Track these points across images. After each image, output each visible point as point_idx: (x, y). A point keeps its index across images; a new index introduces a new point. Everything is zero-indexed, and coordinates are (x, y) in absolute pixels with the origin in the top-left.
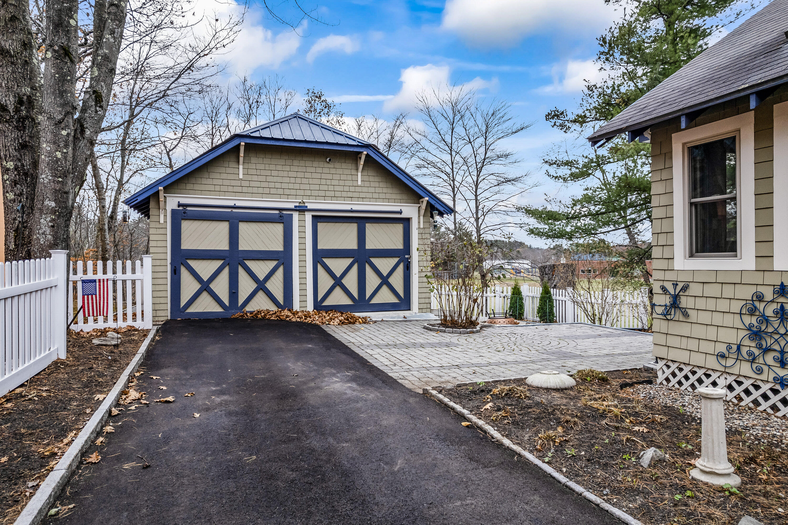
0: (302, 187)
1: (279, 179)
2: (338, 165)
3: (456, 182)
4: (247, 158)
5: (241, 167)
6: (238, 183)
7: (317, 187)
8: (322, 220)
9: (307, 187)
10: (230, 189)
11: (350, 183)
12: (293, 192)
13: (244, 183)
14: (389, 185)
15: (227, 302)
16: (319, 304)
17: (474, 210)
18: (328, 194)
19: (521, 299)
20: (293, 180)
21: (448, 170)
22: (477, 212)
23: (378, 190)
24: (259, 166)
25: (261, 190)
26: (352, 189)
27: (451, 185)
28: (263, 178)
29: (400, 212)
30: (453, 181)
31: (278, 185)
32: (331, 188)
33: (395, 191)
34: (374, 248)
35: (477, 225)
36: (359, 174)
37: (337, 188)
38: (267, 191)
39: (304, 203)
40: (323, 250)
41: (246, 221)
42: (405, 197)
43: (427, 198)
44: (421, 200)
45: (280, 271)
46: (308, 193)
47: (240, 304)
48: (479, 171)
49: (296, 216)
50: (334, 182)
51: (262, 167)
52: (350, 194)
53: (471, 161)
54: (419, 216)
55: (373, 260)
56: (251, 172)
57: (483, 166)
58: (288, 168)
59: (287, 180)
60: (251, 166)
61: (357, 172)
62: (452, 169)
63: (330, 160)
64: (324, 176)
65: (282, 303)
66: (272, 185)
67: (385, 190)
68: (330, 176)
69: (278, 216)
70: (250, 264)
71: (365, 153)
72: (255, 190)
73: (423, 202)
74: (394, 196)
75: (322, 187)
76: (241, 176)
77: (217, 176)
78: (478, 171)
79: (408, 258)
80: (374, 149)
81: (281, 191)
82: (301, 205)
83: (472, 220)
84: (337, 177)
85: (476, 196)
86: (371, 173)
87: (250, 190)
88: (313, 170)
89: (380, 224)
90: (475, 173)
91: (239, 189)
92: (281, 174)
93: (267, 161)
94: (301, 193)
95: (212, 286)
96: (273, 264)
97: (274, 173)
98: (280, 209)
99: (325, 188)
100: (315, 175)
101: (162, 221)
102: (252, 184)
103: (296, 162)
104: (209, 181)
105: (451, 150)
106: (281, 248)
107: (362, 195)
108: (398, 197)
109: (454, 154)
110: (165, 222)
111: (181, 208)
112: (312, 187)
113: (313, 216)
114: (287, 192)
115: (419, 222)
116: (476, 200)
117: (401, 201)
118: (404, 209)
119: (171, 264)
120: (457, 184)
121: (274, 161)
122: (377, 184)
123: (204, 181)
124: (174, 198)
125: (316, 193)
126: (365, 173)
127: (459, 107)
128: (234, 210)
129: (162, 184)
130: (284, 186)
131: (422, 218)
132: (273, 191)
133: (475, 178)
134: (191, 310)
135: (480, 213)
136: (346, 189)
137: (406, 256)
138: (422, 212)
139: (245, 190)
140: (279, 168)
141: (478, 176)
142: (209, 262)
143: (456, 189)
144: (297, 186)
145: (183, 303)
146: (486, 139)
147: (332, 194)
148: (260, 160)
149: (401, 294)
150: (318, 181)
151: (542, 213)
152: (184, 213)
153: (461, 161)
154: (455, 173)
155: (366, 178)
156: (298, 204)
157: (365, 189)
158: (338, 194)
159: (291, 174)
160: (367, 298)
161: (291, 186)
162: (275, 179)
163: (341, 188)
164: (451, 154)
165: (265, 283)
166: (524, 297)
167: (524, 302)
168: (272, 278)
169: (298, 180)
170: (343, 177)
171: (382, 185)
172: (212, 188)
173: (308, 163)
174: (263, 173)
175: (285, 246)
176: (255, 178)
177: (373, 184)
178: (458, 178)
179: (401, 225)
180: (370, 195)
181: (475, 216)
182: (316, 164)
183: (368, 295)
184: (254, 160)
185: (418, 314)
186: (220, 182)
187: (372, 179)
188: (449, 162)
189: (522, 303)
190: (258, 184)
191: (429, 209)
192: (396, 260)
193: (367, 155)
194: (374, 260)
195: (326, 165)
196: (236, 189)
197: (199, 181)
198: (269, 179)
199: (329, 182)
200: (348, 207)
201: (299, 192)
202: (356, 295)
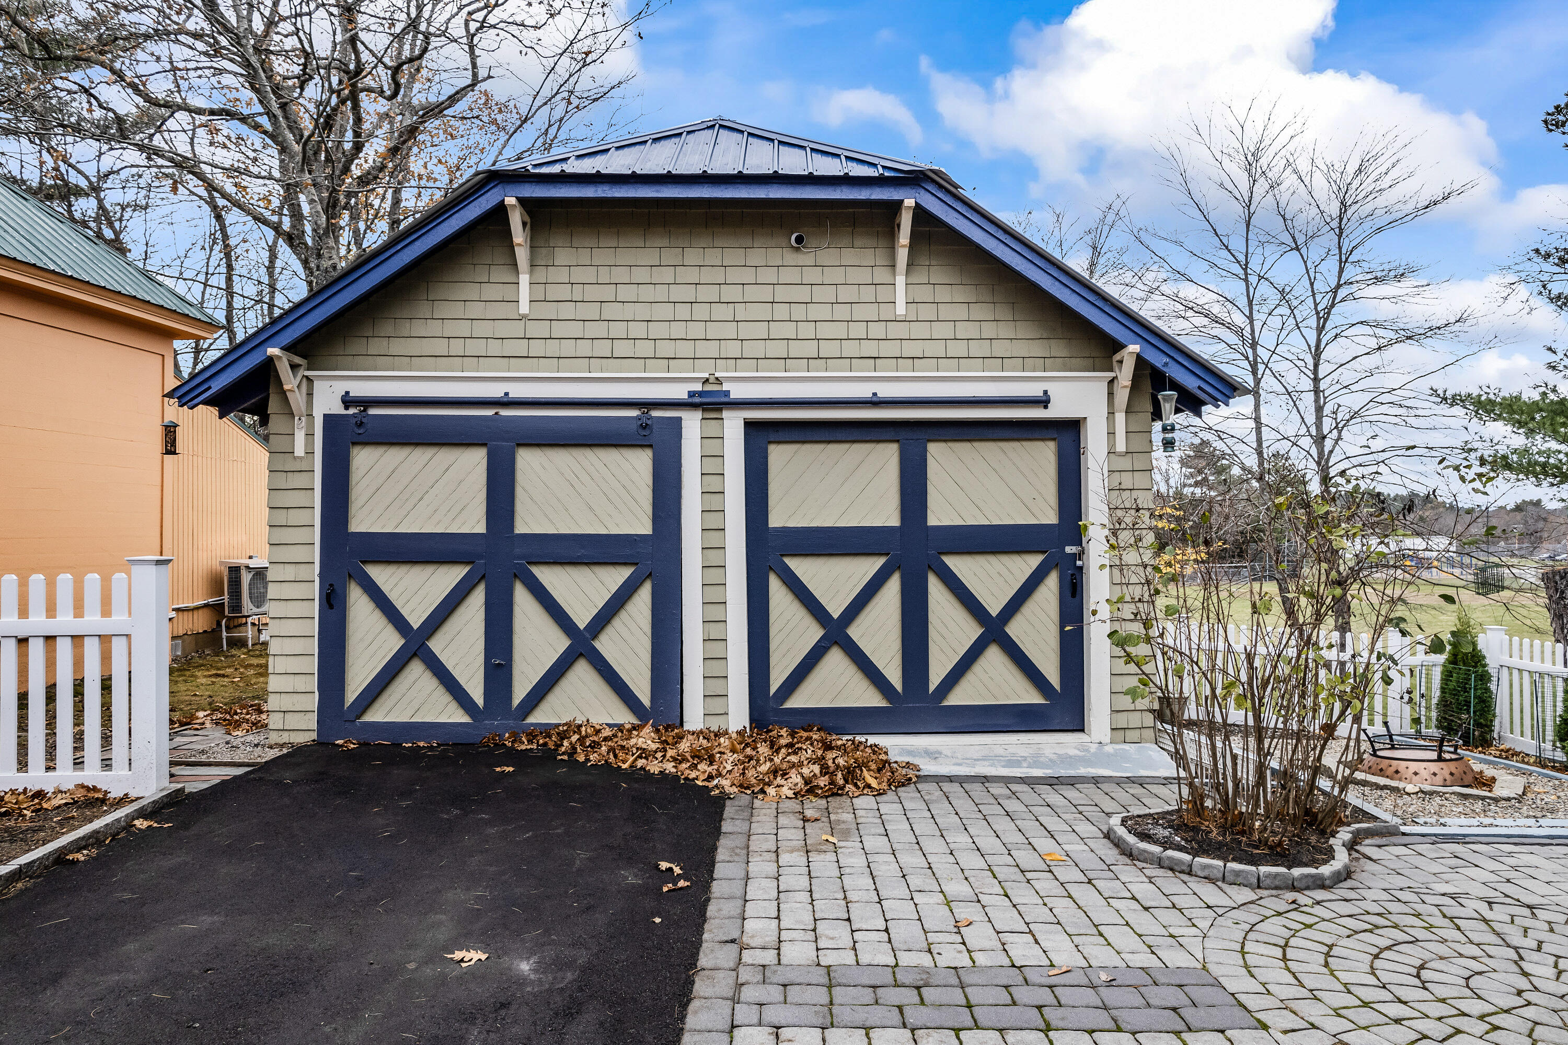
0: (714, 331)
1: (642, 312)
2: (828, 256)
3: (1260, 350)
4: (544, 251)
5: (524, 279)
6: (516, 329)
7: (760, 330)
8: (781, 435)
9: (729, 330)
10: (495, 348)
11: (870, 312)
12: (685, 349)
13: (534, 329)
14: (1003, 312)
15: (477, 694)
16: (772, 704)
17: (1311, 419)
18: (797, 349)
19: (1484, 678)
20: (683, 312)
21: (1239, 319)
22: (1319, 424)
23: (964, 330)
24: (579, 275)
25: (584, 348)
26: (877, 330)
27: (1247, 358)
28: (591, 311)
29: (1044, 402)
30: (1254, 345)
31: (638, 330)
32: (807, 330)
33: (1025, 329)
34: (959, 522)
35: (1321, 453)
36: (901, 280)
37: (825, 330)
38: (603, 348)
39: (718, 381)
40: (785, 532)
41: (538, 445)
42: (1058, 348)
43: (1134, 348)
44: (1117, 357)
45: (643, 599)
46: (733, 349)
47: (516, 702)
48: (1323, 318)
49: (692, 423)
50: (816, 312)
51: (588, 275)
52: (869, 349)
53: (1302, 290)
54: (1111, 413)
55: (951, 562)
56: (555, 292)
57: (1333, 305)
58: (667, 275)
59: (665, 311)
60: (556, 274)
61: (894, 274)
62: (1251, 318)
63: (799, 240)
64: (782, 293)
65: (646, 701)
66: (618, 330)
67: (989, 330)
68: (802, 294)
69: (634, 426)
70: (547, 576)
71: (909, 202)
72: (568, 348)
73: (1121, 362)
74: (1021, 348)
75: (778, 330)
76: (524, 308)
77: (456, 310)
78: (1319, 319)
79: (1074, 557)
80: (941, 187)
81: (645, 348)
82: (709, 388)
83: (1306, 442)
84: (827, 294)
85: (1316, 380)
86: (939, 274)
87: (552, 348)
88: (747, 275)
89: (977, 444)
90: (1313, 322)
91: (520, 348)
92: (647, 293)
93: (603, 256)
94: (711, 349)
95: (436, 645)
96: (617, 577)
97: (625, 293)
98: (646, 405)
99: (788, 330)
100: (752, 293)
101: (300, 451)
102: (559, 329)
103: (693, 256)
104: (434, 328)
105: (1245, 270)
106: (644, 527)
107: (911, 349)
108: (1037, 349)
109: (1253, 279)
110: (310, 453)
111: (352, 411)
112: (746, 330)
113: (749, 425)
114: (666, 349)
115: (1111, 434)
116: (1317, 391)
117: (1046, 362)
118: (1055, 390)
119: (321, 575)
120: (1263, 354)
121: (626, 256)
122: (961, 312)
123: (419, 328)
124: (333, 383)
125: (756, 349)
126: (921, 276)
127: (1263, 162)
128: (505, 412)
129: (278, 339)
130: (657, 330)
131: (1120, 418)
132: (622, 348)
133: (1312, 337)
134: (377, 715)
135: (1327, 424)
136: (858, 330)
137: (1069, 549)
138: (1122, 396)
139: (537, 348)
140: (641, 275)
141: (1320, 330)
142: (429, 569)
143: (1261, 367)
144: (696, 330)
145: (352, 693)
146: (1340, 236)
147: (810, 349)
148: (584, 256)
149: (1053, 677)
150: (763, 312)
151: (1535, 407)
152: (360, 425)
153: (1274, 297)
154: (1258, 325)
155: (924, 293)
156: (698, 387)
157: (919, 330)
158: (829, 349)
159: (678, 293)
160: (932, 688)
161: (677, 330)
162: (628, 311)
163: (839, 330)
164: (1246, 280)
165: (595, 636)
166: (1493, 671)
167: (1493, 687)
168: (617, 623)
169: (701, 312)
170: (846, 294)
171: (980, 312)
172: (440, 347)
173: (733, 256)
174: (593, 293)
175: (657, 519)
176: (567, 311)
177: (946, 312)
178: (1267, 339)
179: (1052, 445)
180: (936, 349)
181: (1313, 431)
182: (756, 256)
183: (935, 678)
184: (563, 255)
185: (1109, 749)
186: (463, 328)
187: (943, 294)
188: (1243, 302)
189: (1488, 690)
190: (575, 329)
191: (1148, 387)
192: (1034, 561)
193: (920, 213)
194: (954, 563)
195: (791, 258)
196: (511, 348)
197: (406, 328)
198: (610, 311)
199: (798, 312)
200: (863, 391)
201: (704, 349)
202: (894, 676)
